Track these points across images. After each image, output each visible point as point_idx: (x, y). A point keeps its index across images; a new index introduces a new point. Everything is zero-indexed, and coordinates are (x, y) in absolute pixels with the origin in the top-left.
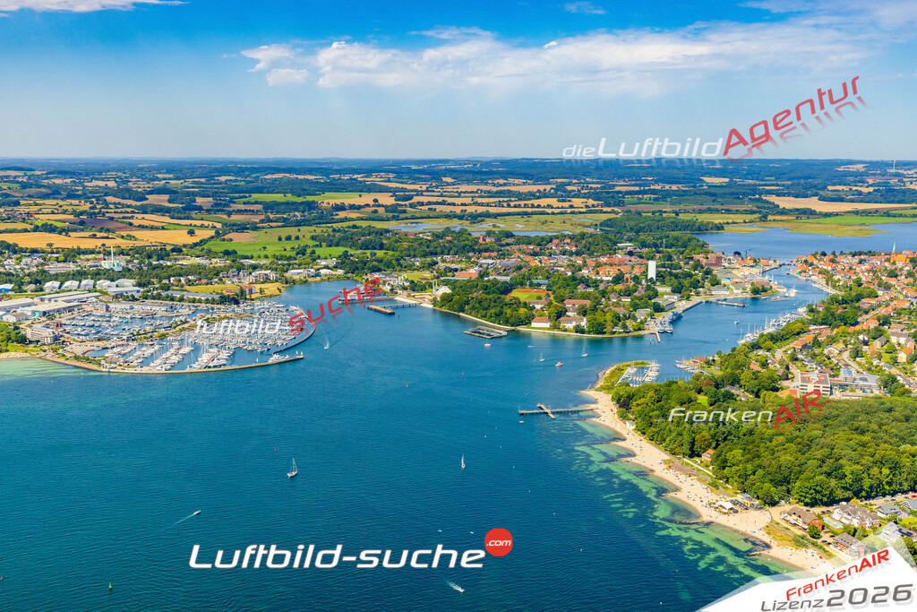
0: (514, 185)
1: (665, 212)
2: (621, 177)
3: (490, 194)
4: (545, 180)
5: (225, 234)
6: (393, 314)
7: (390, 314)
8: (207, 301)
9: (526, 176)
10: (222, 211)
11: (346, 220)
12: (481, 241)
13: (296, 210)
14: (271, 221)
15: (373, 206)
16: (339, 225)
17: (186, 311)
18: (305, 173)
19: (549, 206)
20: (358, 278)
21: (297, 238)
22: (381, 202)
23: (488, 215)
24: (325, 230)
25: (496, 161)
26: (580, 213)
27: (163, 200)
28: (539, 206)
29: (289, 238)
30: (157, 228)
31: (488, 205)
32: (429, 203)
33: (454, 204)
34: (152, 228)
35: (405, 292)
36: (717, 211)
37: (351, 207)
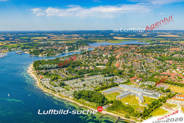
5: (9, 44)
7: (21, 54)
13: (26, 40)
15: (41, 39)
16: (31, 42)
29: (19, 44)
37: (37, 39)
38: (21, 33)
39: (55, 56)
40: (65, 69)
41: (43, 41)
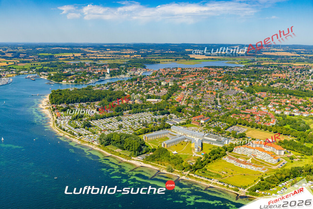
5: (18, 63)
11: (58, 60)
12: (85, 65)
15: (71, 57)
22: (75, 56)
27: (10, 55)
37: (64, 57)
38: (40, 47)
39: (88, 83)
40: (97, 103)
41: (74, 60)
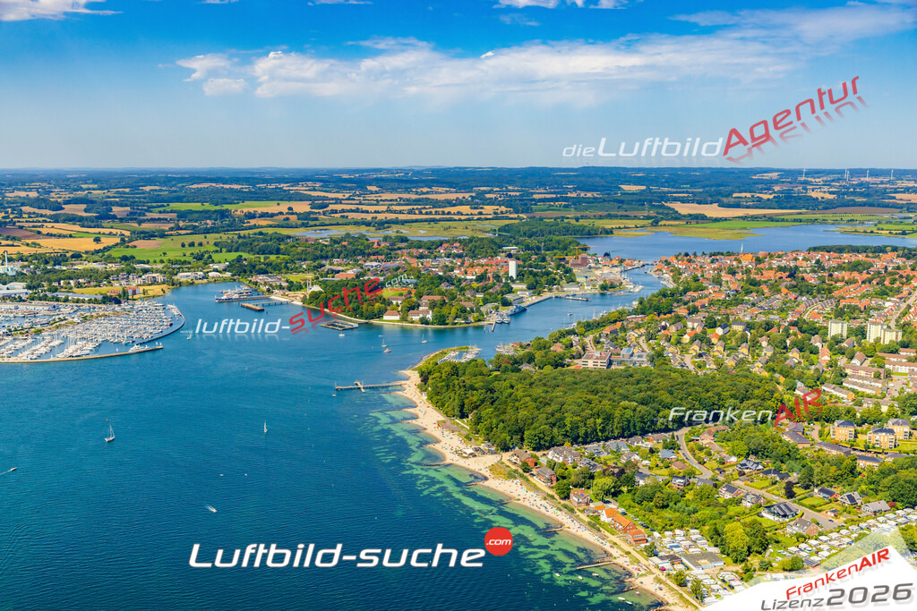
0: (436, 193)
1: (568, 218)
2: (543, 185)
3: (408, 202)
4: (468, 188)
5: (131, 241)
6: (263, 310)
7: (259, 311)
8: (90, 301)
9: (450, 185)
10: (135, 219)
11: (255, 227)
12: (375, 245)
13: (210, 218)
14: (181, 229)
15: (287, 214)
16: (246, 232)
17: (68, 310)
18: (231, 183)
19: (459, 213)
20: (243, 280)
21: (201, 244)
22: (295, 210)
23: (396, 222)
24: (231, 237)
25: (428, 170)
26: (487, 219)
27: (79, 210)
28: (449, 213)
29: (192, 245)
30: (65, 236)
31: (401, 212)
32: (343, 211)
33: (367, 212)
34: (60, 236)
35: (281, 292)
36: (616, 217)
37: (263, 216)
